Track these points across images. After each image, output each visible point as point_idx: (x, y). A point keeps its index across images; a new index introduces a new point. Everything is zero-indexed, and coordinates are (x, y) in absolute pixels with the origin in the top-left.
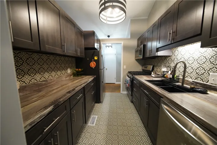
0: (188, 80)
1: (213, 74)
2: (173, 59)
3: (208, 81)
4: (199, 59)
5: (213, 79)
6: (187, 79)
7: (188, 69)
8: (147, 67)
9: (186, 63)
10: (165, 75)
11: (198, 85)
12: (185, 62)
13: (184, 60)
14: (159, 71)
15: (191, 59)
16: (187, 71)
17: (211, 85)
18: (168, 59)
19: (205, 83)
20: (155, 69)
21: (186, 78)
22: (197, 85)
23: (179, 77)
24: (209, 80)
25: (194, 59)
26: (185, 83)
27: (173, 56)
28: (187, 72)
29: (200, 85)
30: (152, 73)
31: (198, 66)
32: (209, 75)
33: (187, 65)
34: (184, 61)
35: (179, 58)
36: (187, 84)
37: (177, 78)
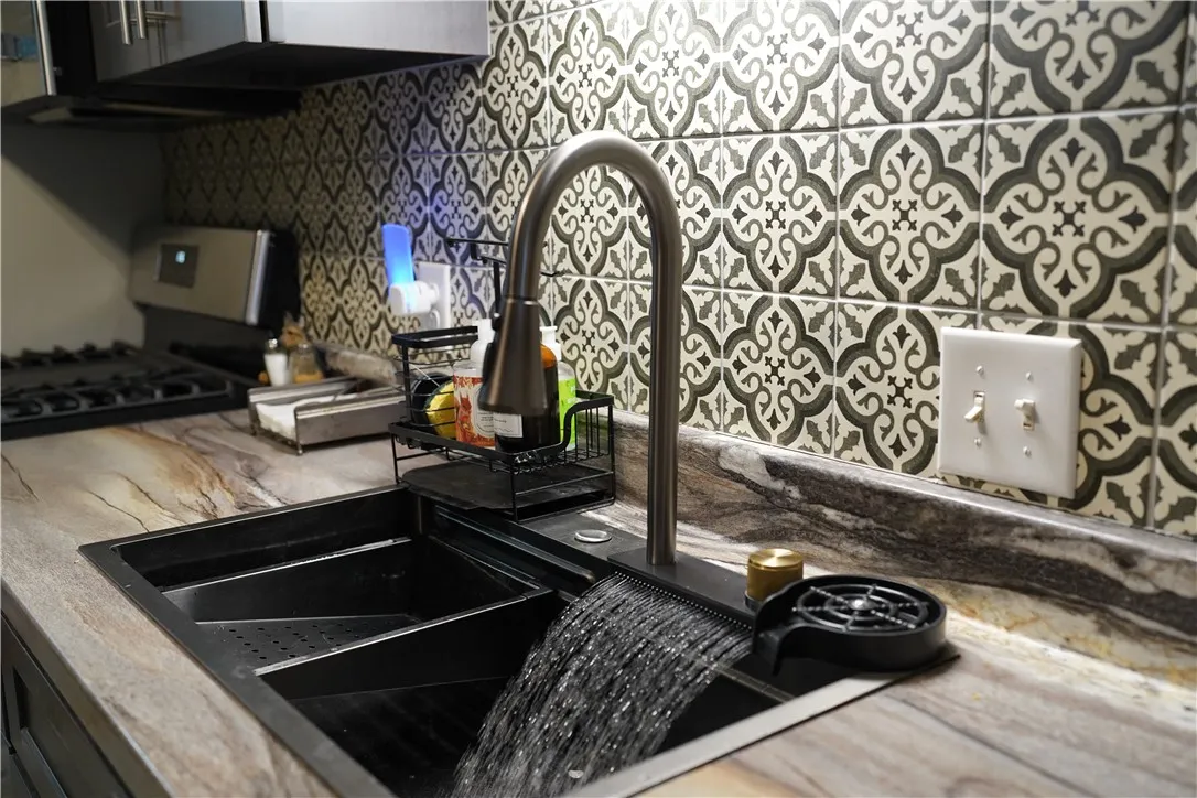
0: (717, 452)
1: (969, 332)
2: (514, 115)
3: (931, 438)
4: (810, 116)
5: (976, 410)
6: (710, 438)
7: (698, 273)
8: (192, 253)
9: (670, 180)
10: (436, 403)
11: (831, 514)
12: (661, 164)
13: (646, 127)
14: (362, 327)
15: (722, 104)
16: (698, 302)
17: (963, 515)
18: (453, 121)
19: (895, 479)
20: (315, 293)
21: (698, 416)
22: (818, 519)
23: (609, 402)
24: (938, 424)
25: (756, 119)
26: (685, 504)
27: (512, 57)
28: (697, 327)
29: (849, 521)
30: (276, 365)
31: (801, 214)
32: (934, 356)
33: (683, 213)
34: (647, 150)
35: (586, 104)
36: (712, 516)
37: (591, 426)
